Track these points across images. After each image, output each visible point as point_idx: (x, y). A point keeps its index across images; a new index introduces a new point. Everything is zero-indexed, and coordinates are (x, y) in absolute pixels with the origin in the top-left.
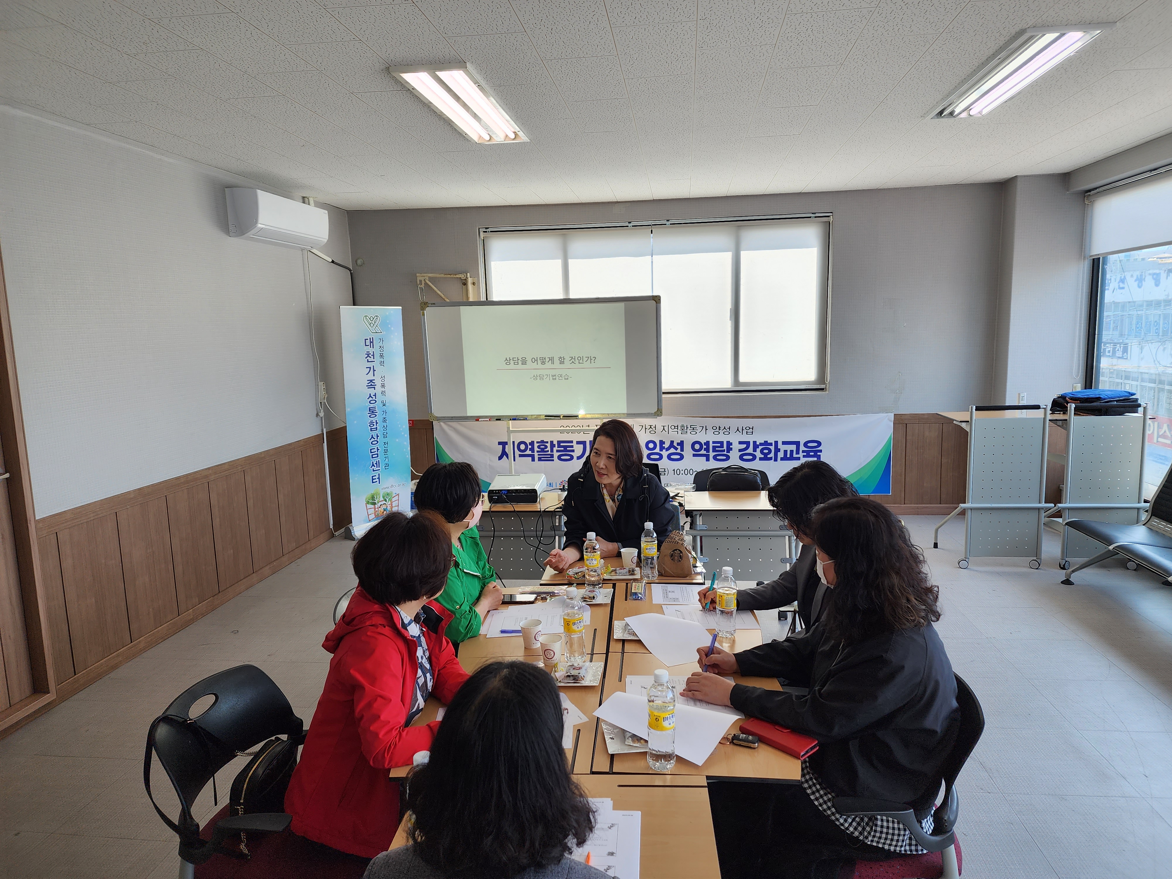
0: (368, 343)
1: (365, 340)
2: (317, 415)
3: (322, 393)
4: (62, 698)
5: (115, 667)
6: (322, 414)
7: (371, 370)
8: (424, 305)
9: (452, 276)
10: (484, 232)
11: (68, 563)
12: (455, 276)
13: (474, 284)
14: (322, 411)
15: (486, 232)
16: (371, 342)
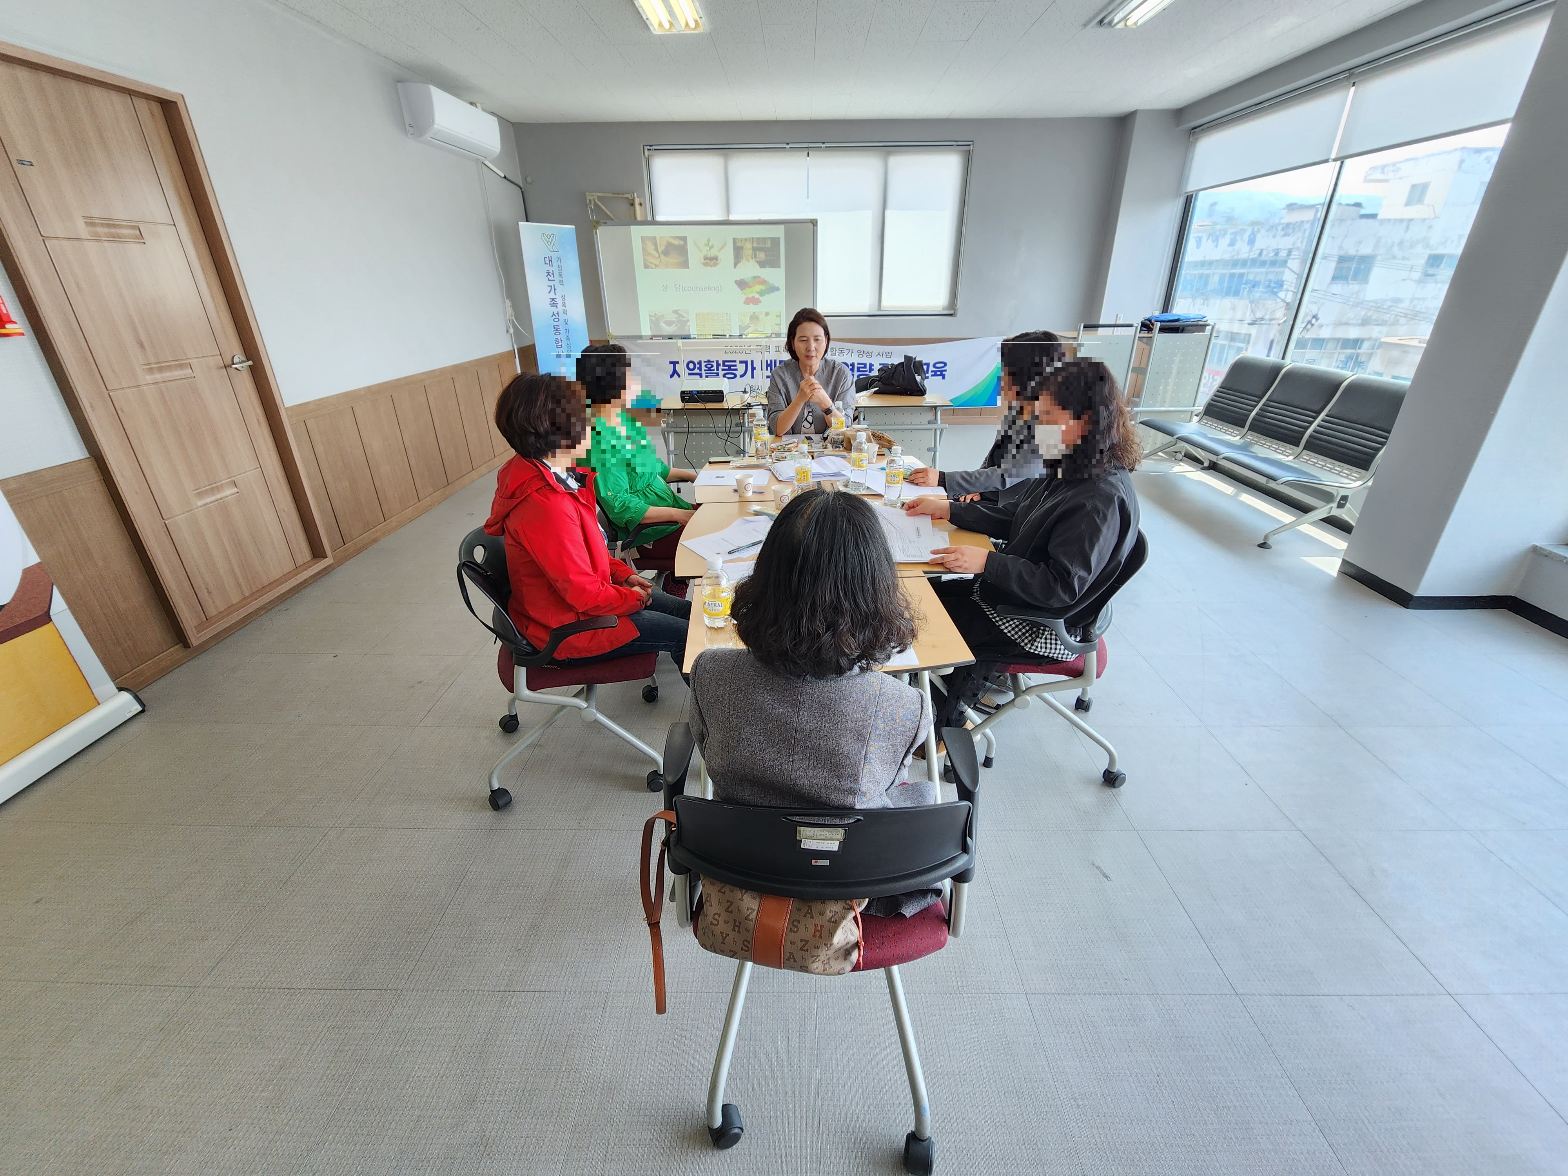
0: (547, 262)
1: (545, 258)
2: (507, 331)
3: (510, 310)
4: (340, 562)
5: (375, 540)
6: (512, 331)
7: (553, 289)
8: (596, 224)
9: (620, 196)
10: (648, 150)
11: (319, 449)
12: (622, 196)
13: (641, 204)
14: (511, 327)
15: (650, 150)
16: (550, 261)
